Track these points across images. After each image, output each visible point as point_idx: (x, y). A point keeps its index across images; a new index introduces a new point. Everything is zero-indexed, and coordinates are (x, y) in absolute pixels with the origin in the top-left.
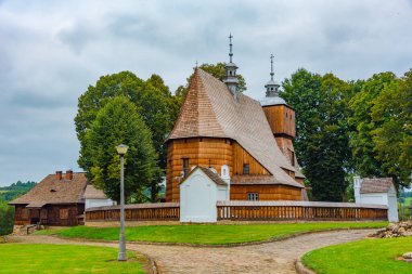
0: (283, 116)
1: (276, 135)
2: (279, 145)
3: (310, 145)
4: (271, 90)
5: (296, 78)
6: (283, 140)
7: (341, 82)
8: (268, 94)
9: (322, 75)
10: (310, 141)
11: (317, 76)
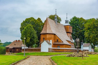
0: (69, 28)
1: (67, 33)
3: (76, 35)
5: (73, 18)
6: (69, 34)
7: (84, 20)
8: (66, 23)
9: (80, 18)
11: (78, 18)
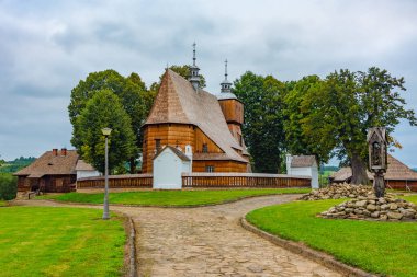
0: (234, 108)
1: (228, 123)
2: (231, 130)
3: (254, 130)
4: (225, 87)
5: (244, 78)
6: (234, 126)
7: (278, 82)
8: (223, 90)
9: (265, 76)
10: (254, 127)
11: (260, 77)
